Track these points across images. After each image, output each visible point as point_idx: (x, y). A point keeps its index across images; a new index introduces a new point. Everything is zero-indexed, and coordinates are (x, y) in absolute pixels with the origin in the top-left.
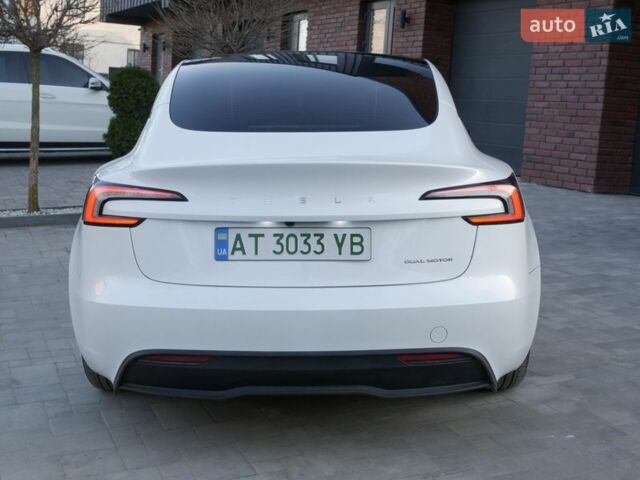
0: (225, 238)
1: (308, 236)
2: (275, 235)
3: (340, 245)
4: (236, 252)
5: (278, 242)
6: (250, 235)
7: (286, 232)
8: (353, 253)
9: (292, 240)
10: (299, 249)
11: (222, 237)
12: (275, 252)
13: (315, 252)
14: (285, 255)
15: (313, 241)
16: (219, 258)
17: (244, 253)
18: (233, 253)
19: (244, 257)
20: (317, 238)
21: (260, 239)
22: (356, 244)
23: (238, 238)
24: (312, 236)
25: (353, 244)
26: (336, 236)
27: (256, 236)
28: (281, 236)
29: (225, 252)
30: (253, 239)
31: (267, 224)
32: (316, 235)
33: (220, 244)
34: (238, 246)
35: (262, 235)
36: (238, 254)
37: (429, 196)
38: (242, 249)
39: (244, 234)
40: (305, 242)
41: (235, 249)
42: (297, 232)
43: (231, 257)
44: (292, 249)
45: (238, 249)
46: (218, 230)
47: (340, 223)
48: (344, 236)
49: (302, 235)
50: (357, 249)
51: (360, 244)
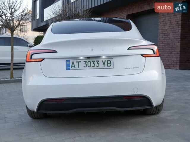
0: (69, 63)
1: (94, 61)
2: (84, 62)
3: (104, 64)
4: (72, 67)
5: (85, 64)
6: (77, 62)
7: (87, 60)
8: (108, 66)
9: (89, 63)
10: (92, 65)
11: (68, 63)
12: (84, 67)
13: (97, 66)
14: (87, 67)
15: (96, 63)
16: (67, 69)
17: (75, 67)
18: (71, 68)
19: (75, 69)
20: (97, 62)
21: (79, 63)
22: (109, 63)
23: (73, 63)
24: (95, 61)
25: (108, 63)
26: (103, 61)
27: (78, 62)
28: (86, 62)
29: (69, 67)
30: (78, 63)
31: (82, 58)
32: (96, 61)
33: (68, 65)
34: (73, 65)
35: (80, 62)
36: (73, 68)
37: (130, 48)
38: (74, 66)
39: (75, 62)
40: (93, 63)
41: (72, 66)
42: (91, 60)
43: (71, 69)
44: (89, 66)
45: (73, 66)
46: (67, 61)
47: (104, 57)
48: (105, 61)
49: (92, 61)
50: (109, 65)
51: (110, 63)
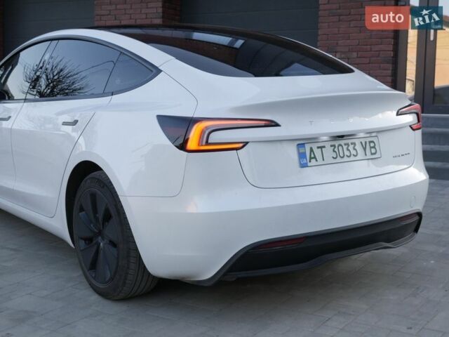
0: (304, 151)
1: (348, 145)
2: (331, 146)
3: (365, 149)
6: (318, 148)
7: (337, 143)
8: (372, 154)
9: (340, 148)
10: (345, 154)
11: (302, 150)
12: (333, 158)
13: (354, 155)
14: (339, 159)
15: (351, 147)
16: (302, 166)
17: (317, 160)
18: (310, 161)
19: (317, 163)
20: (353, 146)
21: (323, 149)
23: (311, 150)
24: (350, 144)
25: (371, 148)
26: (361, 143)
27: (321, 148)
28: (334, 146)
29: (305, 161)
31: (325, 138)
32: (352, 144)
33: (302, 155)
34: (312, 156)
35: (324, 147)
36: (313, 160)
38: (315, 158)
39: (314, 146)
40: (347, 149)
41: (311, 158)
42: (342, 142)
43: (309, 164)
44: (342, 155)
46: (301, 146)
47: (362, 135)
48: (366, 143)
49: (345, 144)
50: (373, 151)
51: (374, 147)
